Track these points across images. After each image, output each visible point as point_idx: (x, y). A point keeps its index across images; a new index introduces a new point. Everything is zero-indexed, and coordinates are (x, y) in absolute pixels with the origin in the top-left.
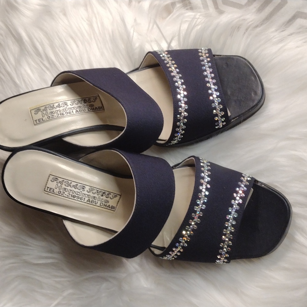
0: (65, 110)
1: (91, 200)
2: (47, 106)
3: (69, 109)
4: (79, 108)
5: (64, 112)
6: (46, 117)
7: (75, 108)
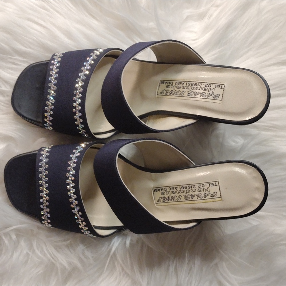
0: (187, 191)
1: (181, 85)
2: (204, 198)
3: (183, 192)
4: (175, 192)
5: (188, 189)
6: (206, 187)
7: (178, 193)
